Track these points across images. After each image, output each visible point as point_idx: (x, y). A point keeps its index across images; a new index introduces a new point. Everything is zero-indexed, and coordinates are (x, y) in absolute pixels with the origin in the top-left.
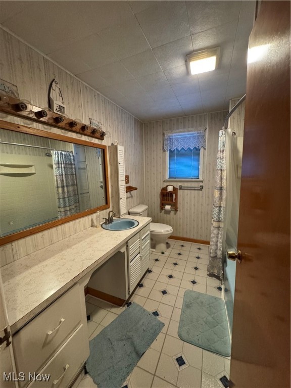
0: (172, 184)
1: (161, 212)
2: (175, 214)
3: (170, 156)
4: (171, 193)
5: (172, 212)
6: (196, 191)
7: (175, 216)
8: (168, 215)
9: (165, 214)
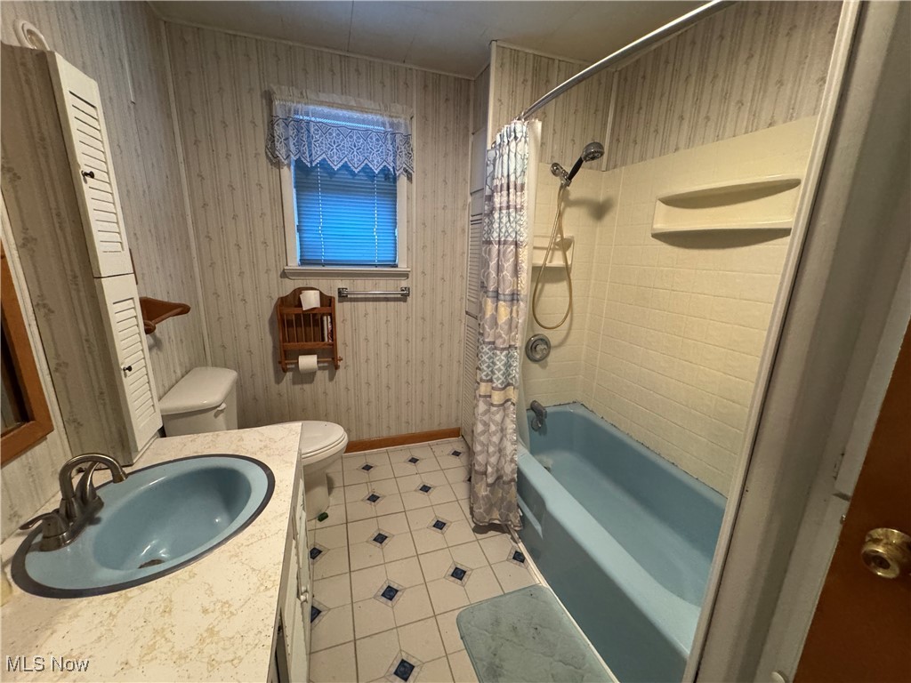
0: (312, 282)
1: (278, 381)
2: (331, 378)
3: (300, 186)
4: (314, 315)
5: (319, 373)
6: (391, 304)
7: (330, 385)
8: (306, 387)
9: (294, 383)
